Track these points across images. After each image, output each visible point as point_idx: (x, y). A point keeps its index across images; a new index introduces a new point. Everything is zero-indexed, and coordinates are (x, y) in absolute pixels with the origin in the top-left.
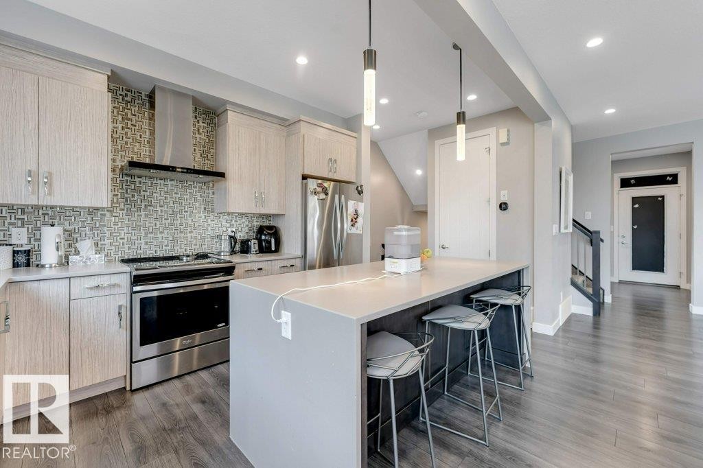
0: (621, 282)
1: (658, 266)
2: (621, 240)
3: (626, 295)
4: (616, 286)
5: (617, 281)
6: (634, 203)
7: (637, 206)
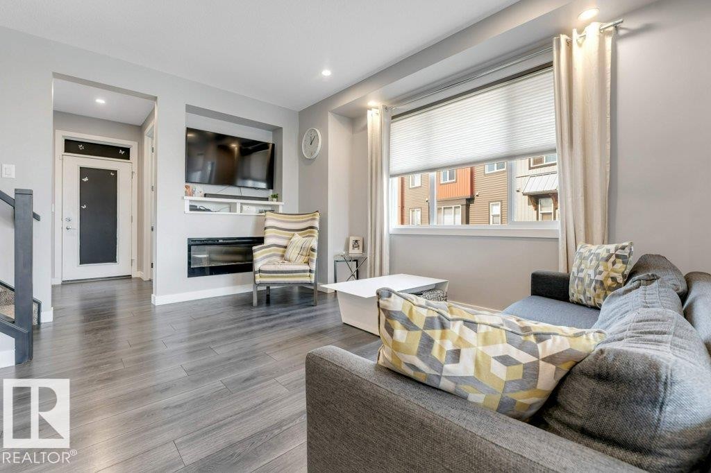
0: (65, 283)
1: (108, 254)
2: (66, 224)
3: (72, 301)
4: (58, 290)
5: (59, 282)
6: (82, 176)
7: (86, 179)
